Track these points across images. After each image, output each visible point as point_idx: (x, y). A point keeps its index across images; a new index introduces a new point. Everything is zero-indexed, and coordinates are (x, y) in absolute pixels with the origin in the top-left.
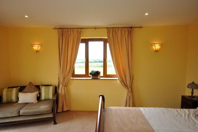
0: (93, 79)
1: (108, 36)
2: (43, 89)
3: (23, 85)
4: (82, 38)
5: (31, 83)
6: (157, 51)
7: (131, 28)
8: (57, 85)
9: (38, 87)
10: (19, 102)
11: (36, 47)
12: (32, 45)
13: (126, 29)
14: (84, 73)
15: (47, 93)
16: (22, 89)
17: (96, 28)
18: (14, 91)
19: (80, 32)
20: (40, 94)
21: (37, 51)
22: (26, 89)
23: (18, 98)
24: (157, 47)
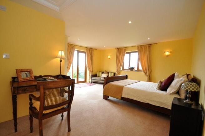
0: (131, 71)
1: (138, 50)
2: (110, 73)
3: (103, 71)
4: (126, 52)
5: (106, 71)
6: (167, 56)
7: (150, 44)
8: (115, 73)
9: (108, 73)
10: (102, 77)
11: (109, 57)
12: (108, 56)
13: (147, 46)
14: (128, 68)
15: (111, 75)
16: (103, 73)
17: (133, 47)
18: (101, 73)
19: (125, 49)
20: (108, 75)
21: (109, 59)
22: (104, 73)
23: (101, 75)
24: (167, 53)
